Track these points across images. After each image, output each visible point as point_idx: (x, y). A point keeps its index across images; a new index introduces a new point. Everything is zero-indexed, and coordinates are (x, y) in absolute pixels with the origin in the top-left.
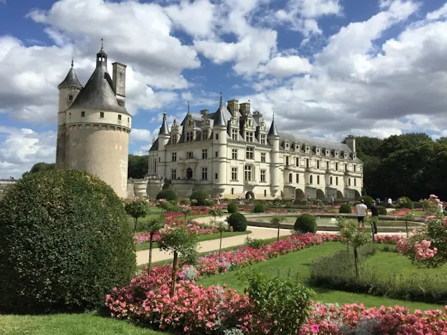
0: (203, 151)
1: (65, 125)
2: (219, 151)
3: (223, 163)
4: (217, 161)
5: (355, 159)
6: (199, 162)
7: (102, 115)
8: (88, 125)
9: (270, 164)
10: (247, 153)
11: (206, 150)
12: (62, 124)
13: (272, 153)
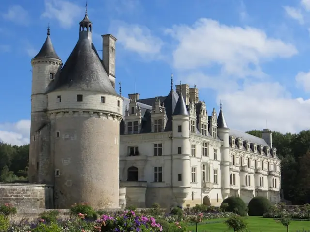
0: (156, 145)
1: (46, 111)
2: (182, 146)
3: (186, 161)
4: (180, 159)
5: (275, 156)
6: (149, 159)
7: (103, 100)
8: (87, 112)
9: (221, 162)
10: (203, 148)
11: (160, 145)
12: (41, 109)
13: (223, 148)
